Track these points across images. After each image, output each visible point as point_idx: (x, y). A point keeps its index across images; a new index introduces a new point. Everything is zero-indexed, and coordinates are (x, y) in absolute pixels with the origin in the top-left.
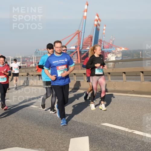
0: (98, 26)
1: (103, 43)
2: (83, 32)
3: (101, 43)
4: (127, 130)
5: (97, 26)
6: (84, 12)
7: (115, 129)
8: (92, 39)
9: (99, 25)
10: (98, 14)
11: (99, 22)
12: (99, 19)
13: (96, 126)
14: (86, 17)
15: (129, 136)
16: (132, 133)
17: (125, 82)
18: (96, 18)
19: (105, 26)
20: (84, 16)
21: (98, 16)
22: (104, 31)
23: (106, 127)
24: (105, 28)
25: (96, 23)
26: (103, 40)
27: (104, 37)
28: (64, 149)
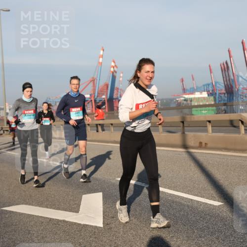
0: (114, 73)
1: (119, 91)
2: (98, 79)
4: (143, 185)
8: (108, 87)
9: (116, 72)
11: (115, 68)
12: (115, 66)
13: (110, 182)
15: (146, 191)
18: (113, 64)
19: (122, 73)
20: (99, 62)
22: (121, 79)
24: (121, 75)
26: (120, 88)
27: (121, 85)
28: (75, 206)
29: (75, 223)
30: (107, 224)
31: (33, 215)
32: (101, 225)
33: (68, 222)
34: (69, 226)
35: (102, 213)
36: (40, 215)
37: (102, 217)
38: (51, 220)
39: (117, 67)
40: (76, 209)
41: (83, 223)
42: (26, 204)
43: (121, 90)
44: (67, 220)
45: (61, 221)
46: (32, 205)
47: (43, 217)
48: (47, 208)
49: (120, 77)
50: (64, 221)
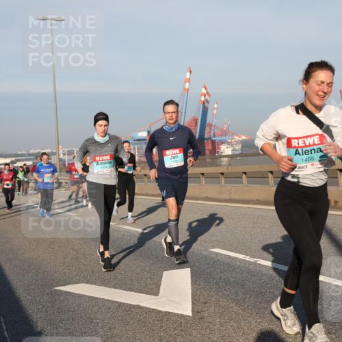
0: (206, 104)
1: (213, 128)
2: (183, 111)
3: (210, 129)
4: (247, 258)
5: (204, 103)
6: (186, 82)
7: (229, 257)
8: (196, 123)
9: (208, 102)
10: (206, 85)
11: (207, 97)
12: (207, 93)
13: (201, 253)
14: (188, 89)
15: (251, 267)
16: (255, 263)
17: (246, 188)
18: (204, 91)
19: (217, 103)
20: (185, 89)
21: (205, 88)
22: (215, 111)
23: (217, 254)
24: (216, 106)
25: (203, 98)
26: (213, 124)
27: (215, 120)
28: (153, 287)
29: (154, 310)
30: (198, 312)
31: (97, 298)
32: (189, 313)
33: (144, 307)
34: (146, 313)
35: (190, 296)
36: (106, 298)
37: (191, 303)
38: (120, 304)
39: (210, 96)
40: (154, 291)
41: (164, 310)
42: (88, 282)
43: (215, 126)
44: (142, 305)
45: (134, 306)
46: (95, 284)
47: (110, 301)
48: (116, 288)
49: (214, 109)
50: (139, 307)
